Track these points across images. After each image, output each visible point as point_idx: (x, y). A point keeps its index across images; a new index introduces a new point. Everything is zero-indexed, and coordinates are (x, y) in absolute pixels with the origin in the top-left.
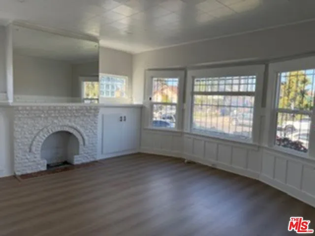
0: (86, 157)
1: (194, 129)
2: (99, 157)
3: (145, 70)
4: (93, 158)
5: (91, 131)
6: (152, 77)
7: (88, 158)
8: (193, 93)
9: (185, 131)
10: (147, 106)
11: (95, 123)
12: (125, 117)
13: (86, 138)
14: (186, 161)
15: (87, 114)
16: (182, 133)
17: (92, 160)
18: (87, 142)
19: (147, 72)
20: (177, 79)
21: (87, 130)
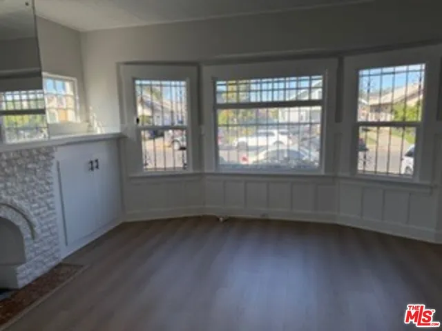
0: (41, 261)
1: (223, 165)
2: (64, 253)
3: (118, 65)
4: (55, 258)
5: (43, 204)
6: (134, 79)
7: (44, 264)
8: (217, 107)
9: (206, 171)
10: (131, 135)
11: (48, 183)
12: (97, 161)
13: (35, 220)
14: (221, 219)
15: (30, 166)
16: (202, 175)
17: (54, 263)
18: (37, 230)
19: (122, 67)
20: (183, 83)
21: (34, 202)
